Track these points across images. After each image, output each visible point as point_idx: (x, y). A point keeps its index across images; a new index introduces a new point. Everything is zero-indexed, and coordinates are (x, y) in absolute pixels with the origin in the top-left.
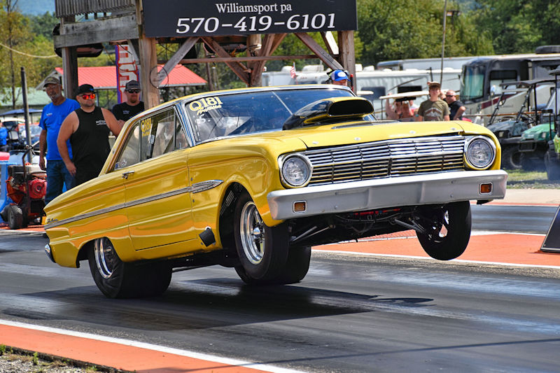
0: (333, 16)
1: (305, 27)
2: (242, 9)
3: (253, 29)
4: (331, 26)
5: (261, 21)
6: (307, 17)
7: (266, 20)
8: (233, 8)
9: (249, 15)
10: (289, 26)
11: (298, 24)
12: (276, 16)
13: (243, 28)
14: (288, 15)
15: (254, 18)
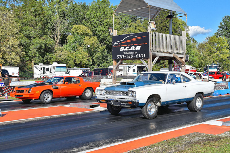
0: (145, 54)
1: (139, 57)
2: (128, 53)
3: (130, 57)
4: (144, 57)
5: (131, 56)
6: (140, 55)
7: (132, 56)
8: (127, 53)
9: (129, 54)
10: (136, 57)
11: (138, 56)
12: (134, 55)
13: (128, 58)
14: (136, 54)
15: (130, 55)
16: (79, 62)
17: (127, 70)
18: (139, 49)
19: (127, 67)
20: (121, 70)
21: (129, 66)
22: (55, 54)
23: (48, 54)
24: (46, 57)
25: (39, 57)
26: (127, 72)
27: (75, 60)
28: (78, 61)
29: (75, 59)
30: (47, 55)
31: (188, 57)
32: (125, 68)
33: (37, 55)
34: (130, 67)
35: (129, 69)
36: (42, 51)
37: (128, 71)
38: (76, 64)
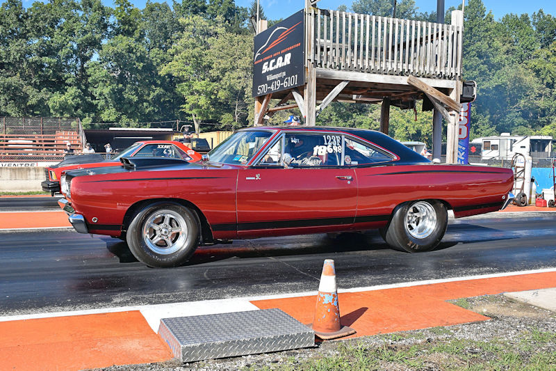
0: (296, 76)
16: (414, 132)
17: (509, 147)
18: (289, 63)
19: (509, 141)
20: (495, 147)
21: (513, 138)
22: (370, 115)
23: (354, 115)
24: (351, 121)
25: (336, 120)
26: (509, 151)
27: (407, 128)
28: (412, 129)
29: (407, 125)
30: (352, 118)
31: (475, 89)
32: (503, 143)
33: (334, 118)
34: (515, 141)
35: (513, 145)
36: (342, 109)
37: (511, 151)
38: (409, 134)
